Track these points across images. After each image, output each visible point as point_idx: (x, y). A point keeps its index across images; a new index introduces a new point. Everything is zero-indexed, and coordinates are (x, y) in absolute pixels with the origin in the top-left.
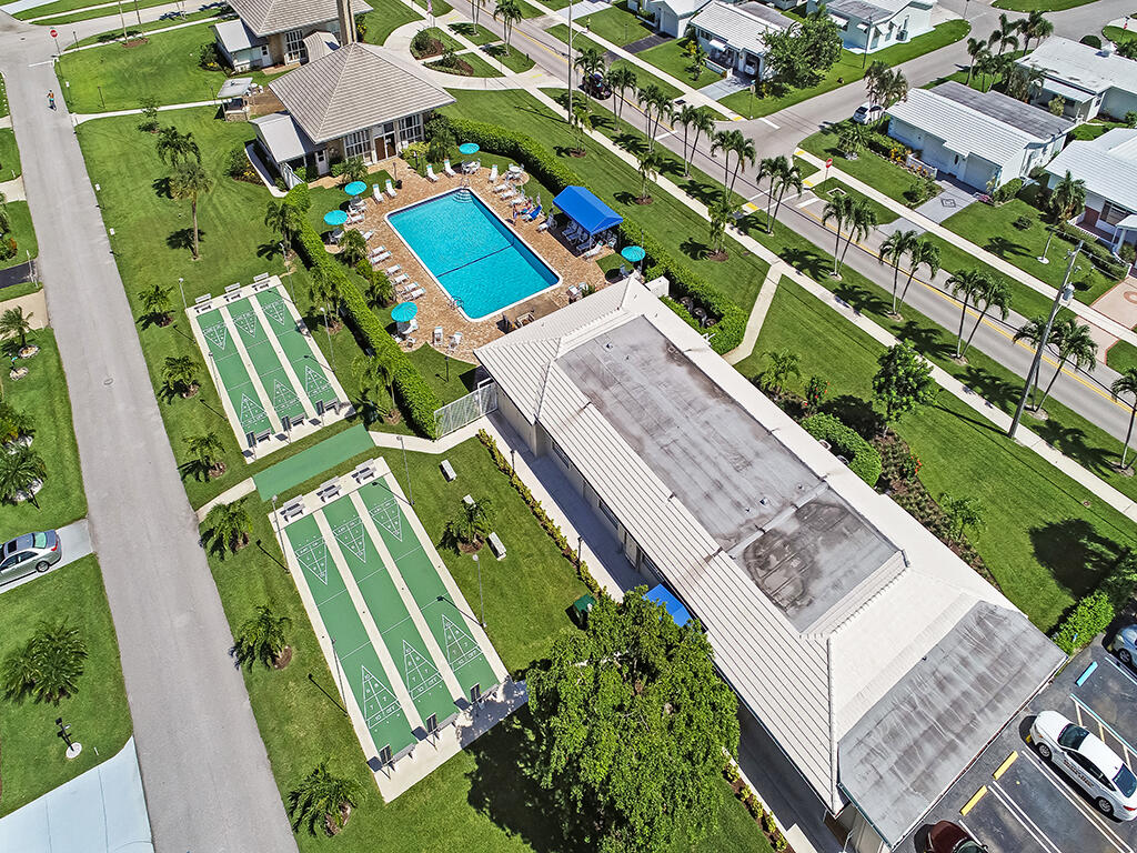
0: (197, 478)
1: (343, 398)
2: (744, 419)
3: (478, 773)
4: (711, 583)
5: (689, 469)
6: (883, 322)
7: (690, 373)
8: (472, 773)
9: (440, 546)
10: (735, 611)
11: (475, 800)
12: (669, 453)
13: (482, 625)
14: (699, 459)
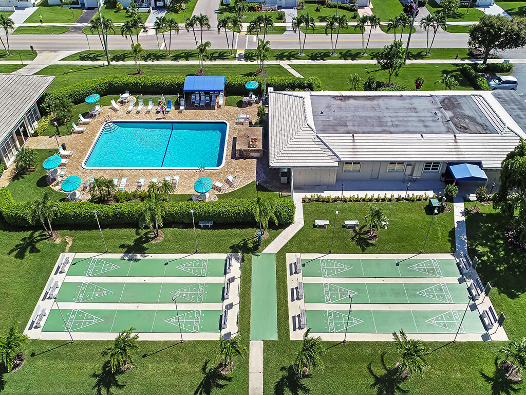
0: (221, 386)
1: (224, 256)
2: (390, 99)
3: (499, 288)
4: (465, 147)
5: (409, 124)
6: (334, 57)
7: (355, 99)
8: (499, 291)
9: (363, 251)
10: (480, 147)
11: (513, 296)
12: (397, 126)
13: (421, 253)
14: (405, 119)
